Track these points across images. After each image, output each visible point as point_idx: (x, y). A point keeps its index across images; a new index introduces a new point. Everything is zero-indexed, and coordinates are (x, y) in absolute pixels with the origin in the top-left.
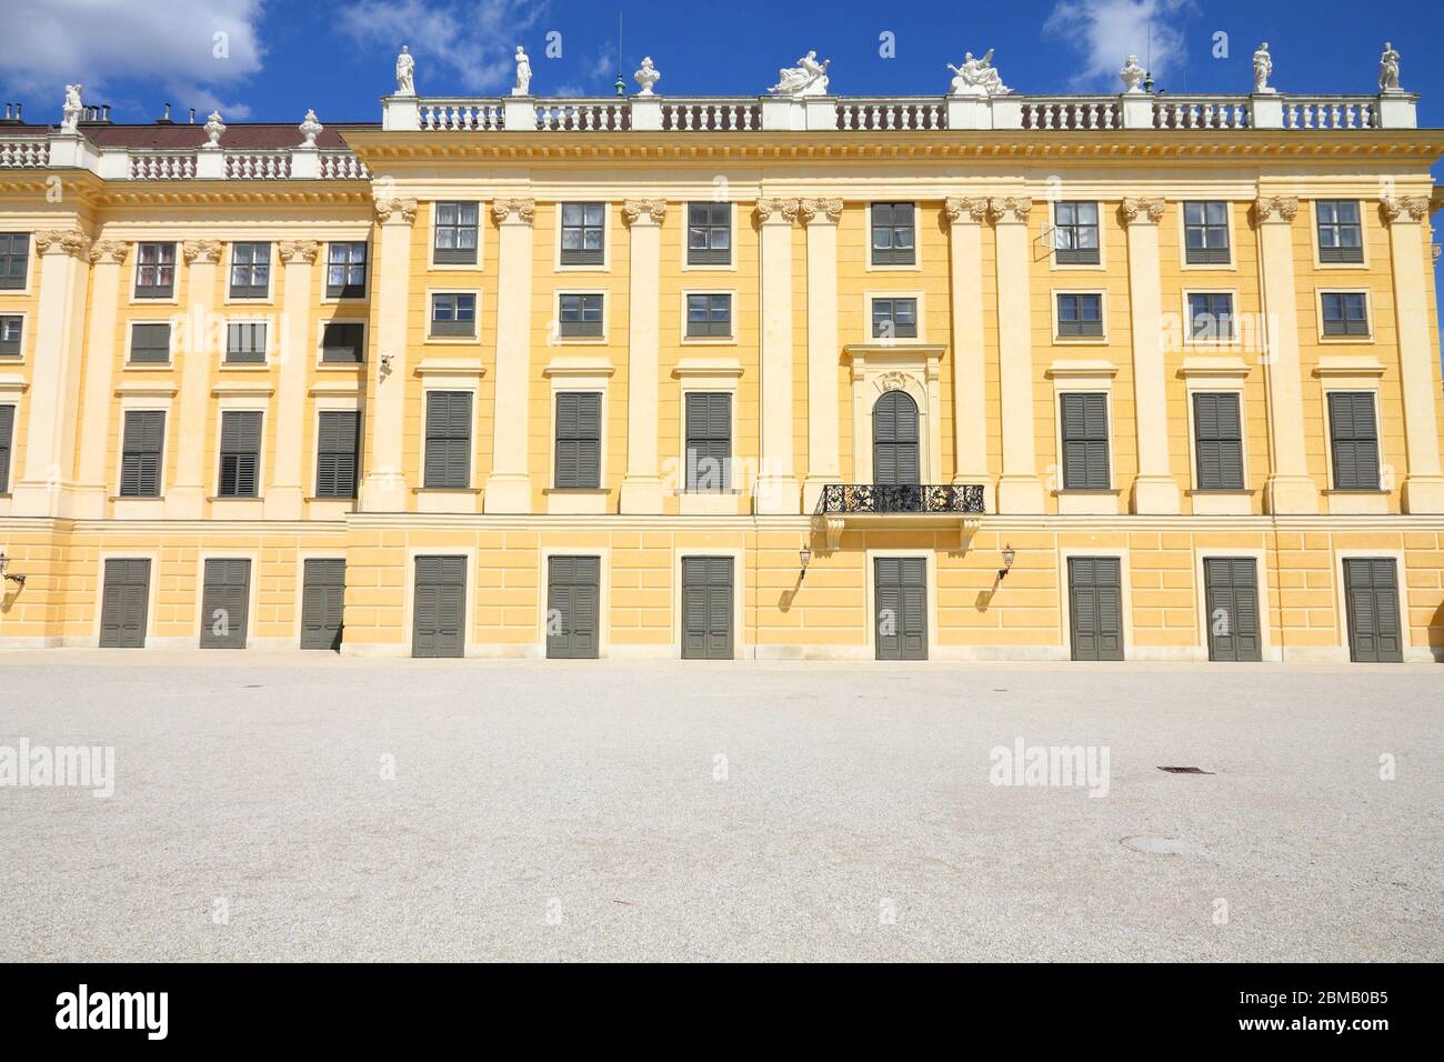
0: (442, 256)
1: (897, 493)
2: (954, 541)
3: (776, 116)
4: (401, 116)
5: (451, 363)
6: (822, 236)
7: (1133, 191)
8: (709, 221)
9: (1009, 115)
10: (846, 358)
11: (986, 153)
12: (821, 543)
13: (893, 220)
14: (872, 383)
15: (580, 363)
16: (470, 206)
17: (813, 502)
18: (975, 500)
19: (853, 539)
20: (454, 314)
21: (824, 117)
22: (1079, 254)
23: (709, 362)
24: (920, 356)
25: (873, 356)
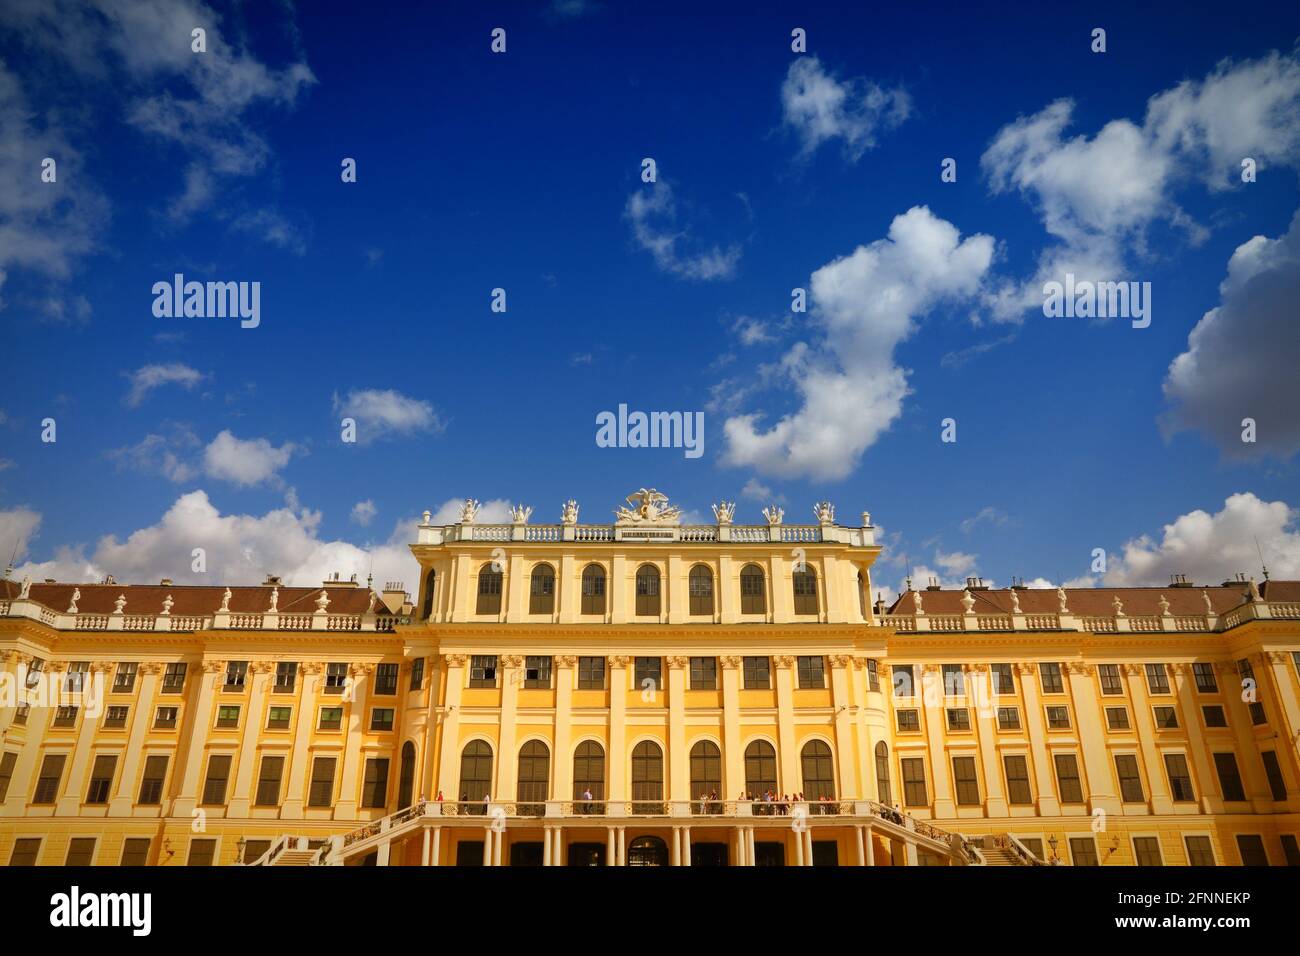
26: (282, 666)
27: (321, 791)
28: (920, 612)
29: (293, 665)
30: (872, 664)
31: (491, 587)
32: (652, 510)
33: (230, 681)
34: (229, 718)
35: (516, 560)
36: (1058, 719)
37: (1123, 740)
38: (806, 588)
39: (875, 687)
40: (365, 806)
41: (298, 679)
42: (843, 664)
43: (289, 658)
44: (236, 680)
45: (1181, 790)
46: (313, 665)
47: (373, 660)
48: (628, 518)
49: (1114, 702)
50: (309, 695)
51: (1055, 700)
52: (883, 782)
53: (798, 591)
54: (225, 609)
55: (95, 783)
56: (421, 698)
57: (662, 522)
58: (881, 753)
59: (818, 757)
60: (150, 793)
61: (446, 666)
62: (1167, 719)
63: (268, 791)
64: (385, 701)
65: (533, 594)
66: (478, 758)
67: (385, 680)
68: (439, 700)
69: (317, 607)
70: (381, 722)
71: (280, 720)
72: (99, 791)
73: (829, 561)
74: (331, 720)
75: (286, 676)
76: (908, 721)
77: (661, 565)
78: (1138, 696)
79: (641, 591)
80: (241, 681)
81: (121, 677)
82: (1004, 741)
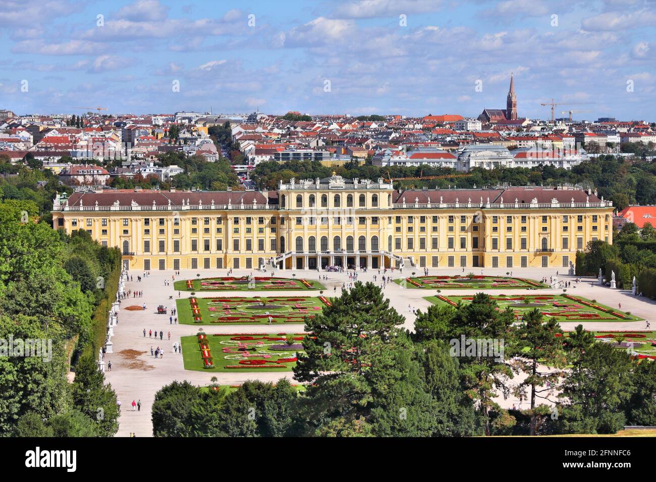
0: (493, 223)
1: (545, 249)
2: (550, 255)
3: (532, 206)
4: (488, 206)
5: (495, 235)
6: (537, 220)
7: (572, 215)
8: (524, 219)
9: (558, 206)
10: (539, 234)
11: (556, 210)
12: (535, 255)
13: (545, 219)
14: (541, 238)
15: (509, 235)
16: (496, 217)
17: (535, 250)
18: (553, 250)
19: (539, 255)
20: (495, 229)
21: (537, 206)
22: (566, 222)
23: (524, 235)
24: (546, 234)
25: (542, 234)
26: (247, 218)
27: (261, 246)
28: (404, 203)
29: (250, 218)
30: (390, 218)
31: (299, 200)
32: (338, 181)
33: (235, 222)
34: (236, 231)
35: (305, 193)
36: (435, 229)
37: (451, 234)
38: (375, 199)
39: (390, 223)
40: (272, 249)
41: (252, 221)
42: (382, 219)
43: (249, 216)
44: (236, 221)
45: (463, 245)
46: (255, 217)
47: (270, 216)
48: (332, 183)
49: (451, 225)
50: (255, 224)
51: (435, 225)
52: (390, 244)
53: (373, 201)
54: (230, 204)
55: (205, 246)
56: (284, 227)
57: (340, 184)
58: (390, 238)
59: (375, 240)
60: (219, 248)
61: (291, 220)
62: (463, 229)
63: (249, 247)
64: (274, 226)
65: (310, 202)
66: (299, 240)
67: (273, 221)
68: (289, 228)
69: (253, 203)
70: (273, 230)
71: (249, 231)
72: (207, 248)
73: (381, 193)
74: (261, 231)
75: (249, 221)
76: (398, 229)
77: (340, 194)
78: (457, 223)
79: (335, 201)
80: (238, 222)
81: (205, 221)
82: (420, 234)
